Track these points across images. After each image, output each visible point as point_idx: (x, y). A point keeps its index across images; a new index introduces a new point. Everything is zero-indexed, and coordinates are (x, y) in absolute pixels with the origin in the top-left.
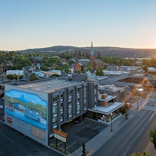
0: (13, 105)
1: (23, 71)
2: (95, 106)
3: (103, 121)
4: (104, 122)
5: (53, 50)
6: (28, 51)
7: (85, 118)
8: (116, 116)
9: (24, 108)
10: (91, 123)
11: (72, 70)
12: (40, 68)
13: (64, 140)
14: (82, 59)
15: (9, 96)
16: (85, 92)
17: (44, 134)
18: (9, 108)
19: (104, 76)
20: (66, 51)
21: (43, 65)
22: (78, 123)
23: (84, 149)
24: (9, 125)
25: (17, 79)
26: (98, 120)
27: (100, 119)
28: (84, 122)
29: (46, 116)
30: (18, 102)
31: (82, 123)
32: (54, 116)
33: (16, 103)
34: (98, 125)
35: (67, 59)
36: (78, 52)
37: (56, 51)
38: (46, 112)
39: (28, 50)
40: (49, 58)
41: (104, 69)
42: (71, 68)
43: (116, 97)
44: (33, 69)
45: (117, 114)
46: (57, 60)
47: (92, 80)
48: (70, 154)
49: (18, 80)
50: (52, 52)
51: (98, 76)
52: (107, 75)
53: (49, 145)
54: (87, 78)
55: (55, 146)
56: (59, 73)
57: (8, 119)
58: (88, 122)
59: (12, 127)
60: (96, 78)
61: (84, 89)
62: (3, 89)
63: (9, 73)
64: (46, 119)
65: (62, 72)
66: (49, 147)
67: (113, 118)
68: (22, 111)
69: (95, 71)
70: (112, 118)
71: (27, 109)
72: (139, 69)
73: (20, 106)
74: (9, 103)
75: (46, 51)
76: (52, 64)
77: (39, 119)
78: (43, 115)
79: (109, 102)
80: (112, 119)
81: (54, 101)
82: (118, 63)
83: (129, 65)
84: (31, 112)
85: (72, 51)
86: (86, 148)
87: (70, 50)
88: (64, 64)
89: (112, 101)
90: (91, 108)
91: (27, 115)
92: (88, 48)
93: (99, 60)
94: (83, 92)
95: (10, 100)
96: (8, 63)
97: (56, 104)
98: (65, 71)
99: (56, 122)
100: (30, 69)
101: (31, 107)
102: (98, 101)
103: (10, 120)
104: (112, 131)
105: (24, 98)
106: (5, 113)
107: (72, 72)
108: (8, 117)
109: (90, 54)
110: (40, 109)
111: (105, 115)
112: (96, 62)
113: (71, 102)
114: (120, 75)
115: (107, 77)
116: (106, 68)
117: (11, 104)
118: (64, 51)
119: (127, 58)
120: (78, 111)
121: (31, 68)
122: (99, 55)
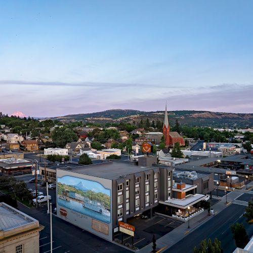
0: (68, 194)
1: (67, 150)
2: (169, 198)
3: (179, 216)
4: (179, 218)
5: (106, 116)
6: (69, 118)
7: (156, 213)
8: (196, 211)
9: (82, 198)
10: (163, 218)
11: (137, 148)
12: (90, 145)
13: (132, 234)
14: (151, 131)
15: (62, 183)
16: (156, 180)
17: (107, 228)
18: (62, 198)
19: (183, 158)
20: (126, 117)
21: (94, 141)
22: (146, 218)
23: (155, 245)
24: (63, 218)
25: (61, 161)
26: (171, 216)
27: (175, 214)
28: (154, 217)
29: (110, 206)
30: (74, 191)
31: (152, 218)
32: (119, 207)
33: (72, 192)
34: (171, 221)
35: (129, 130)
36: (145, 119)
37: (111, 117)
38: (110, 202)
39: (69, 116)
40: (102, 129)
41: (185, 147)
42: (135, 145)
43: (196, 186)
44: (80, 147)
45: (197, 209)
46: (115, 134)
47: (166, 163)
48: (139, 250)
49: (63, 163)
50: (105, 119)
51: (174, 158)
52: (187, 157)
53: (113, 240)
54: (159, 160)
55: (121, 241)
56: (118, 152)
57: (62, 211)
58: (158, 218)
59: (67, 220)
60: (172, 161)
61: (155, 175)
62: (54, 177)
63: (48, 152)
64: (109, 210)
65: (122, 152)
66: (113, 242)
67: (192, 214)
68: (79, 201)
69: (171, 151)
70: (190, 213)
71: (86, 199)
72: (237, 147)
73: (77, 196)
74: (63, 192)
75: (95, 119)
76: (108, 139)
77: (101, 211)
78: (106, 205)
79: (188, 193)
80: (189, 215)
81: (119, 189)
82: (206, 138)
83: (222, 141)
84: (91, 202)
85: (135, 118)
86: (156, 243)
87: (132, 116)
88: (125, 139)
89: (191, 192)
90: (164, 200)
91: (86, 206)
92: (160, 113)
93: (176, 133)
94: (154, 179)
95: (64, 187)
96: (44, 138)
97: (121, 193)
98: (127, 149)
99: (121, 214)
100: (77, 147)
101: (91, 196)
102: (173, 192)
103: (64, 212)
104: (189, 228)
105: (81, 186)
106: (57, 204)
107: (137, 152)
108: (61, 209)
109: (163, 124)
110: (102, 199)
111: (182, 210)
112: (172, 137)
113: (138, 192)
114: (208, 157)
115: (187, 160)
116: (188, 146)
117: (65, 193)
118: (124, 118)
119: (222, 130)
120: (147, 203)
121: (79, 145)
122: (177, 124)
